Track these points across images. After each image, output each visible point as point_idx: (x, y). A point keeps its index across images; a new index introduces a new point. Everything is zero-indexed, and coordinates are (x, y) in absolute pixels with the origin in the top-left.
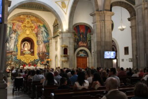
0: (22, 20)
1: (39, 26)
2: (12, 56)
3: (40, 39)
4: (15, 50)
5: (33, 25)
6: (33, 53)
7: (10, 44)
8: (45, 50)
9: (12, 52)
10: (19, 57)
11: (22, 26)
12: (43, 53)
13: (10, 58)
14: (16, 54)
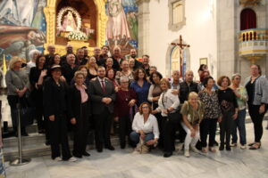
2: (26, 45)
8: (126, 33)
13: (21, 51)
14: (41, 39)
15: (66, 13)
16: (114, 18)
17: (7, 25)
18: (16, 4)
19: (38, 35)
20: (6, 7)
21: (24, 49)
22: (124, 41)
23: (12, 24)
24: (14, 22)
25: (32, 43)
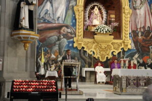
2: (59, 39)
4: (69, 22)
6: (117, 32)
7: (55, 5)
8: (150, 24)
9: (60, 28)
10: (80, 41)
12: (146, 33)
13: (55, 44)
14: (71, 33)
15: (93, 8)
16: (138, 11)
17: (45, 23)
18: (52, 6)
19: (69, 30)
20: (45, 9)
21: (58, 43)
23: (49, 22)
24: (50, 20)
25: (64, 37)
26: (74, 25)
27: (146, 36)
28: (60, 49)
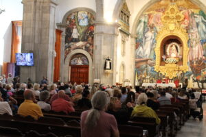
0: (163, 7)
1: (193, 13)
2: (146, 67)
3: (194, 37)
4: (152, 57)
5: (180, 14)
6: (181, 62)
9: (147, 60)
11: (163, 17)
12: (199, 61)
13: (144, 70)
15: (172, 46)
16: (194, 48)
17: (139, 58)
19: (152, 62)
21: (146, 69)
22: (201, 61)
25: (149, 66)
26: (155, 58)
27: (199, 64)
28: (147, 72)
